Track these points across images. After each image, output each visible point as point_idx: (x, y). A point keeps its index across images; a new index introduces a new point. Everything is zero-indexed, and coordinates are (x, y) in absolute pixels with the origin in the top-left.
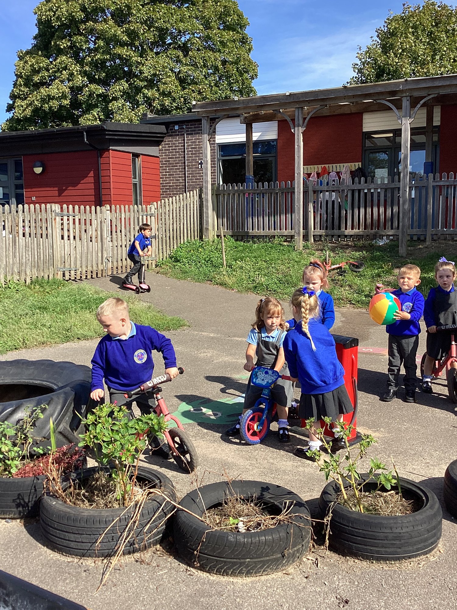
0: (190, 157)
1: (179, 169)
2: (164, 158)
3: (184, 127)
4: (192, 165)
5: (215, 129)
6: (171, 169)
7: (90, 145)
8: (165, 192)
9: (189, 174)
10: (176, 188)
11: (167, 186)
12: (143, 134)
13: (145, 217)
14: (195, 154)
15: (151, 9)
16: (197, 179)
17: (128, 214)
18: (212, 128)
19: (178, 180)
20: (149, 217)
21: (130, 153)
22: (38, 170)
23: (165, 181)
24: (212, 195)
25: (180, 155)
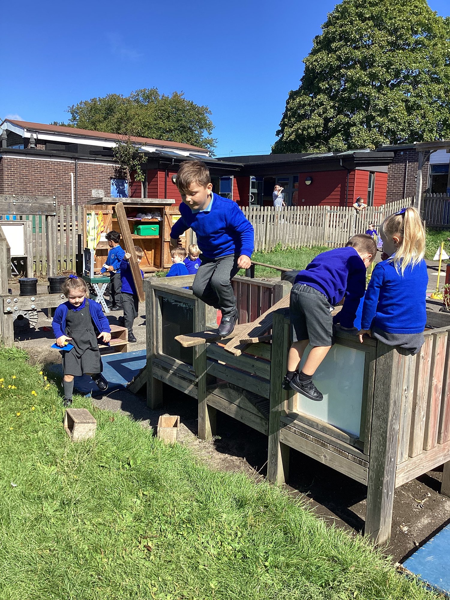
0: (410, 173)
1: (401, 181)
2: (391, 174)
3: (408, 153)
4: (410, 179)
5: (429, 156)
6: (395, 181)
7: (343, 166)
8: (389, 196)
9: (408, 185)
10: (398, 194)
11: (391, 193)
12: (378, 159)
13: (376, 214)
14: (413, 171)
15: (391, 55)
16: (413, 188)
17: (366, 211)
18: (427, 156)
19: (399, 189)
20: (379, 214)
21: (368, 171)
22: (308, 183)
23: (390, 189)
24: (421, 200)
25: (403, 171)
